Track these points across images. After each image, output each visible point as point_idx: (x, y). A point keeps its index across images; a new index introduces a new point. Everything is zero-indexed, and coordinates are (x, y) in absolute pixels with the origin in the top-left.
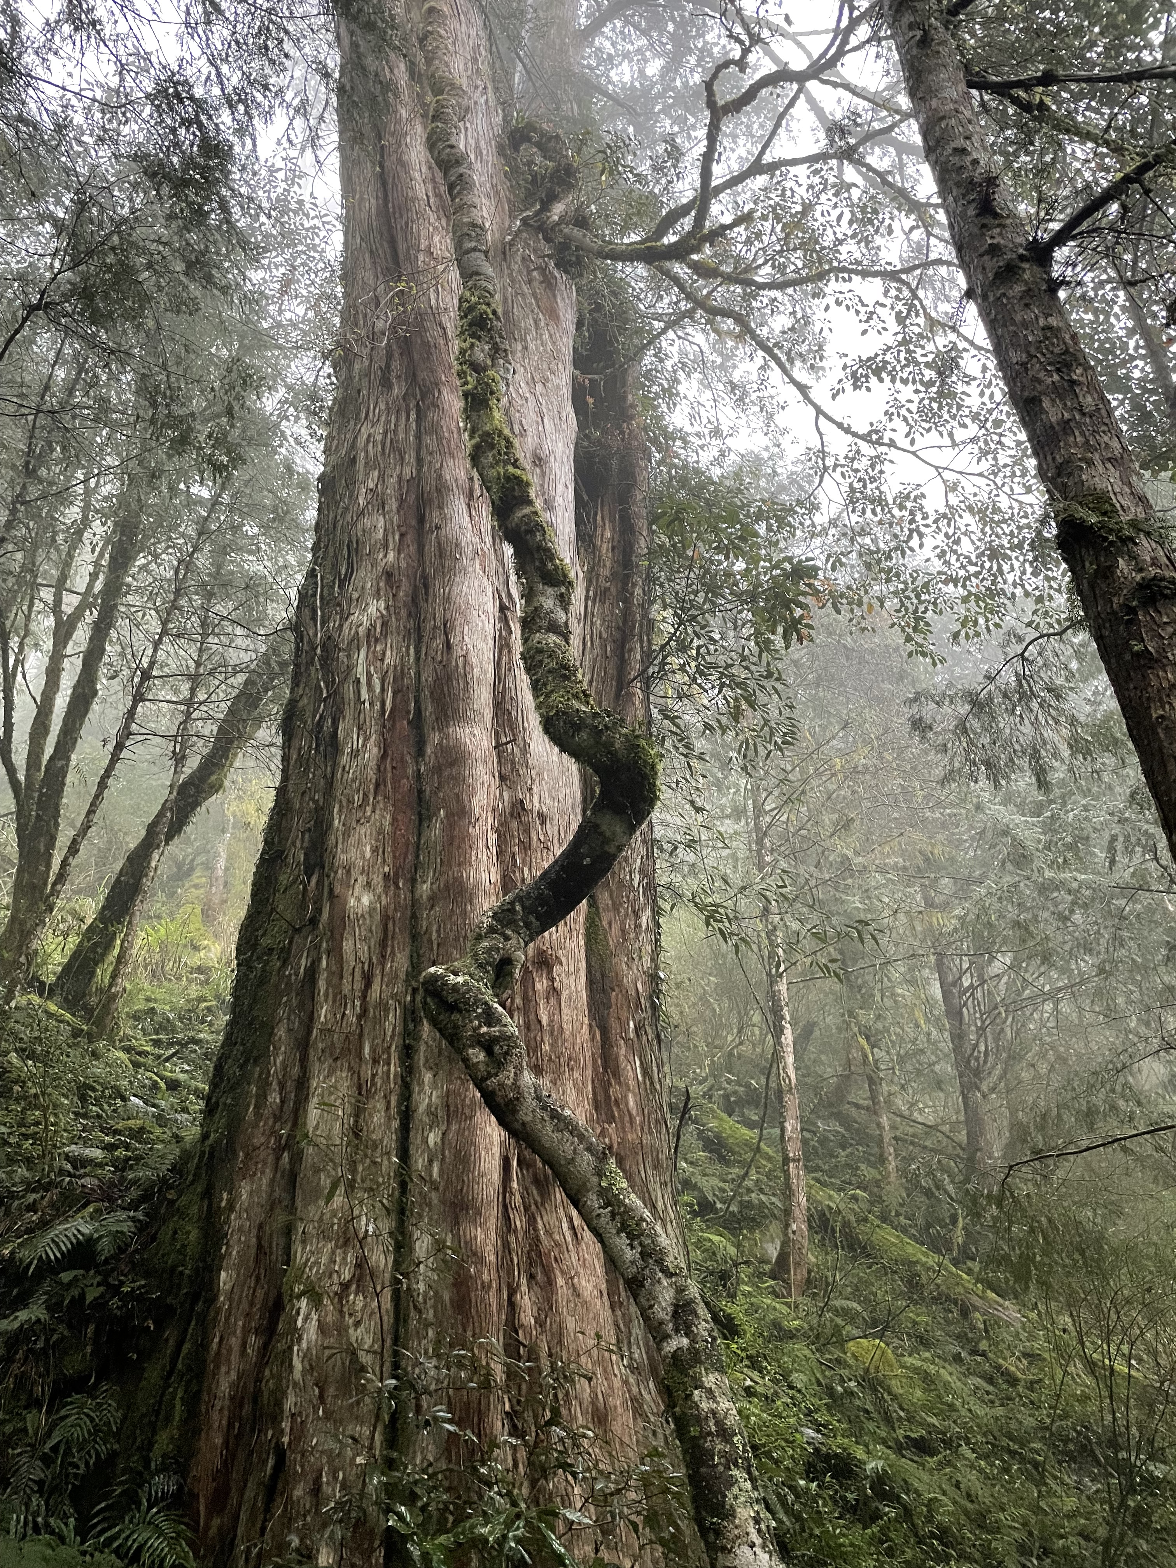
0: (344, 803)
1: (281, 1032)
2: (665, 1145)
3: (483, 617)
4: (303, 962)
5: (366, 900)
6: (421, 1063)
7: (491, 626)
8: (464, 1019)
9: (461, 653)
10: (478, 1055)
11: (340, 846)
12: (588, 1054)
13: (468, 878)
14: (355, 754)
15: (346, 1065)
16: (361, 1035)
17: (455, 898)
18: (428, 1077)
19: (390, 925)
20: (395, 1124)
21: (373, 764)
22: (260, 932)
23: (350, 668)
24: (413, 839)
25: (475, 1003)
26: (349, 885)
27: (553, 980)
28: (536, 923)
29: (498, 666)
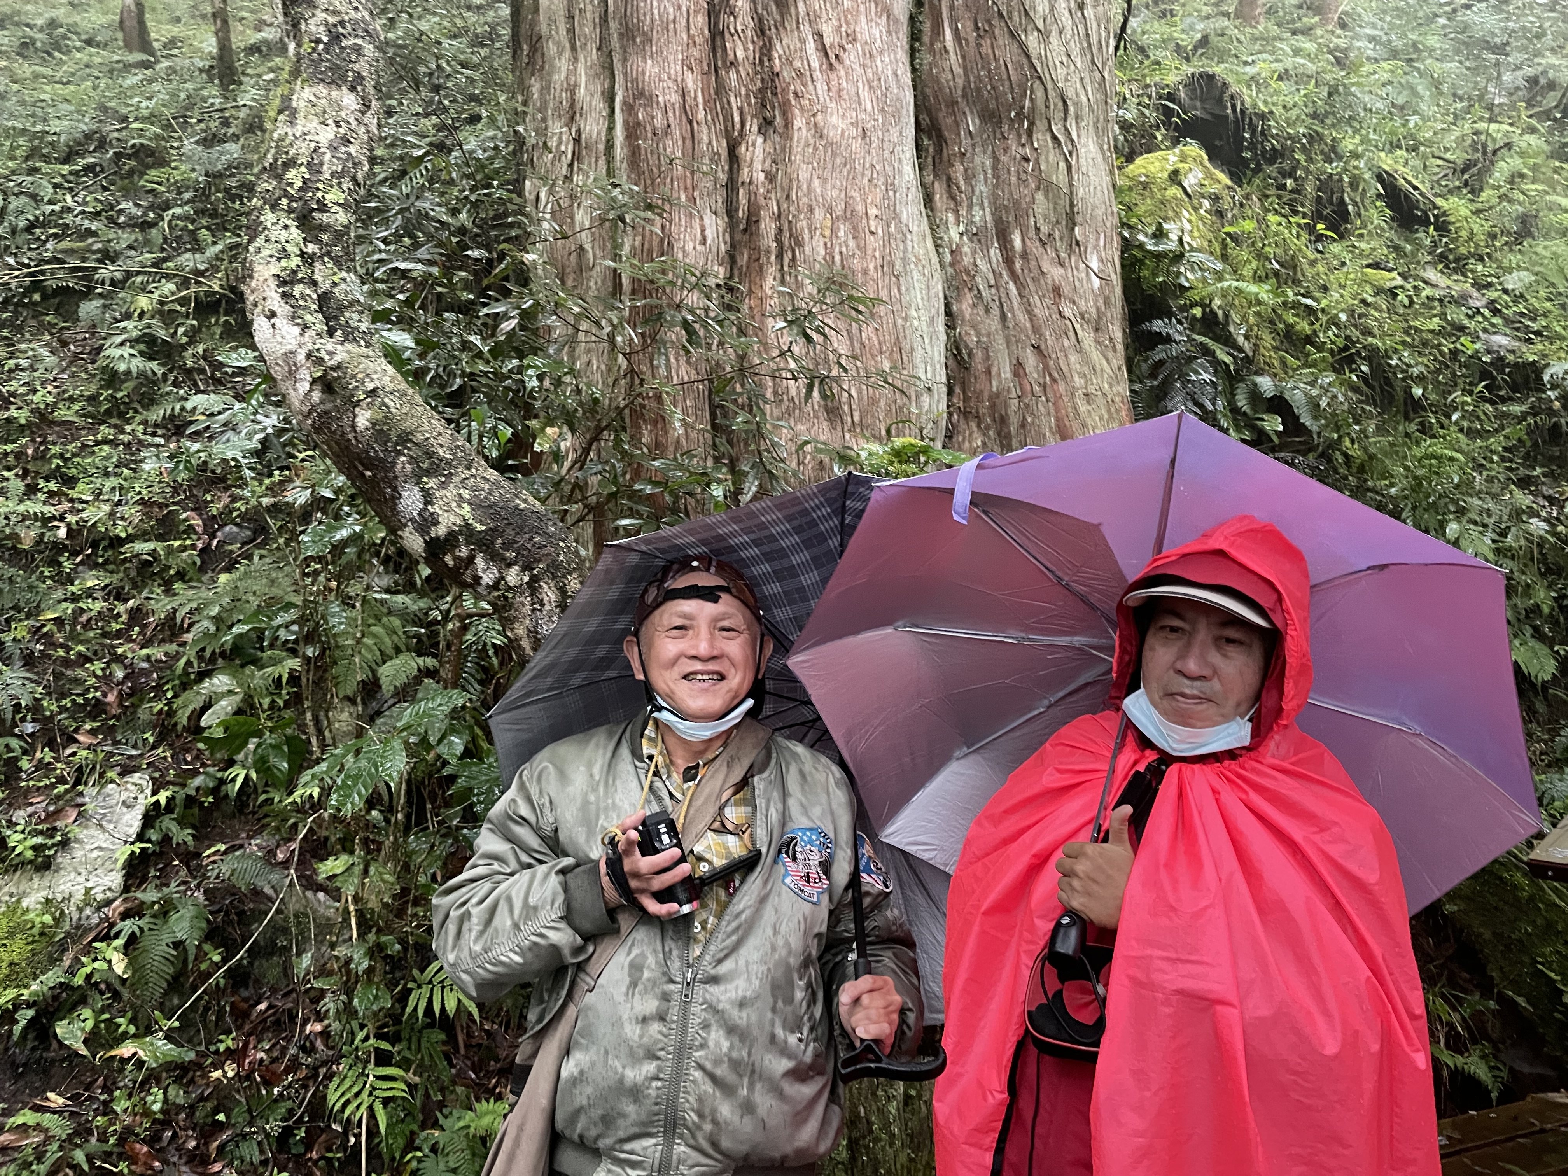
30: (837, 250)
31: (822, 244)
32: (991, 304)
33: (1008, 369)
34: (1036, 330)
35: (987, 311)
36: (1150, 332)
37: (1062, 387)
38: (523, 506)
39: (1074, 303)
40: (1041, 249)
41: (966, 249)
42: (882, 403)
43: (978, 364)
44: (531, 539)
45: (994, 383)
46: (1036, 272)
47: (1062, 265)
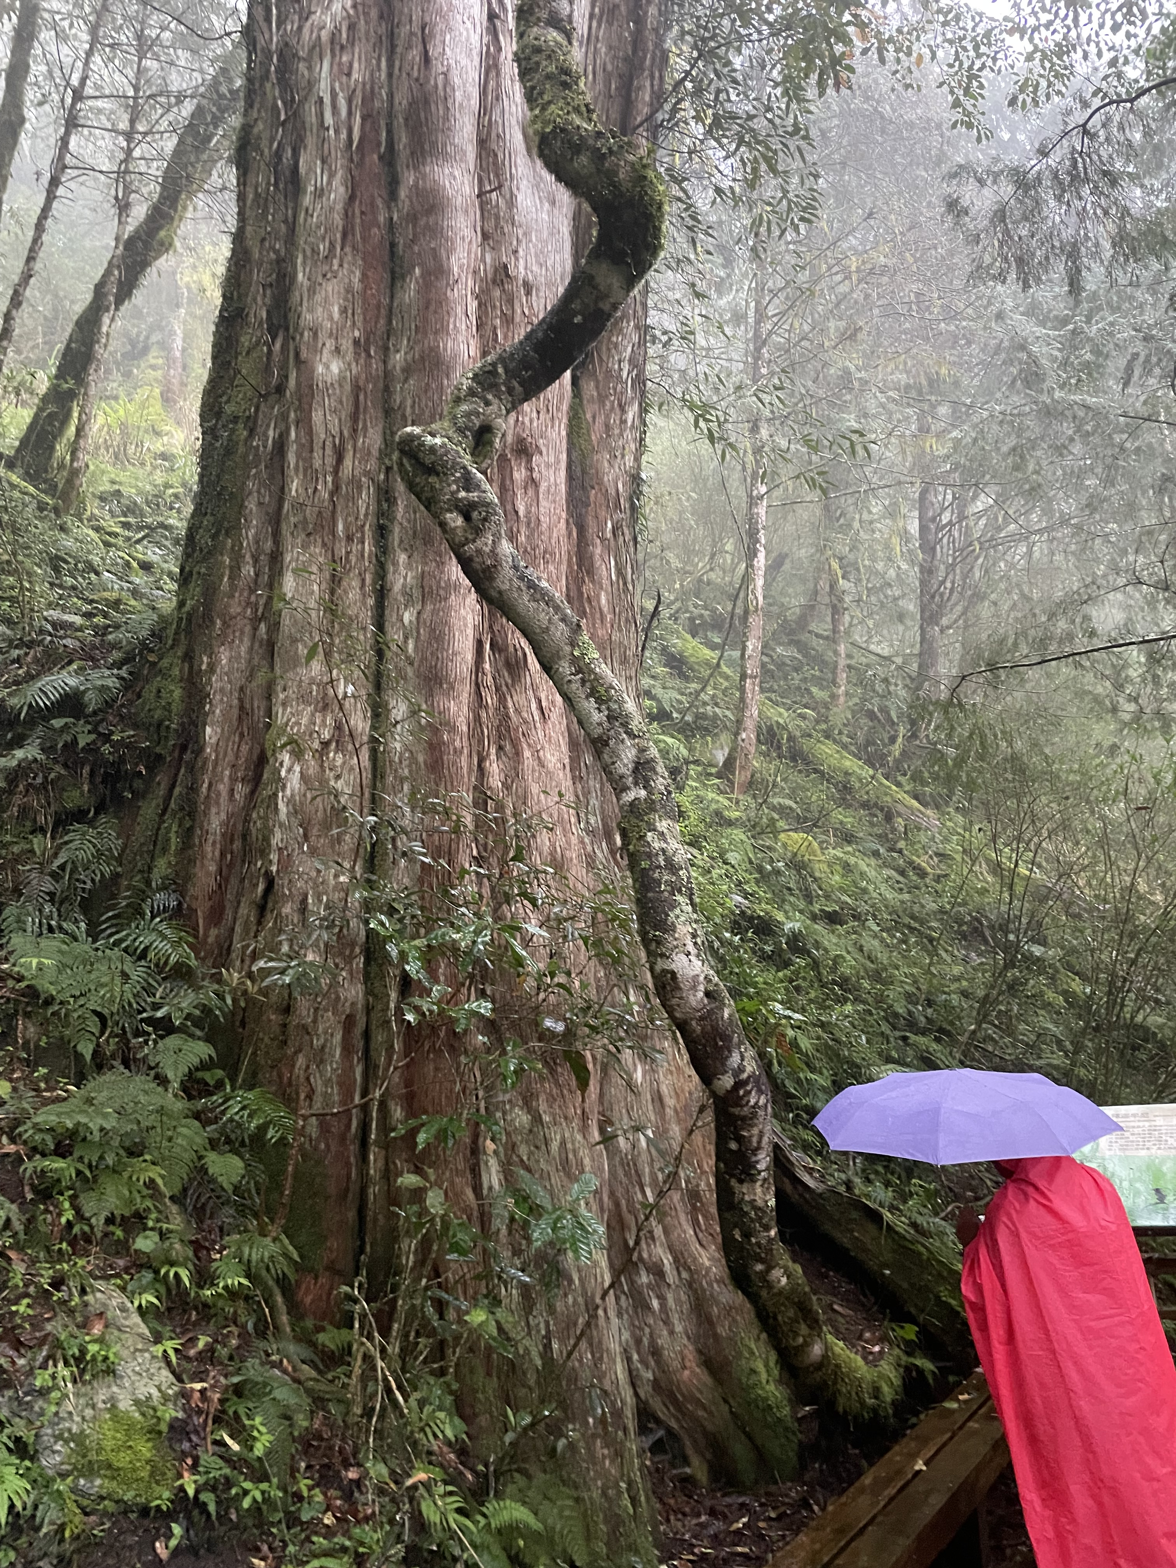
0: (309, 253)
1: (251, 505)
2: (633, 643)
3: (469, 24)
4: (271, 433)
5: (335, 368)
6: (396, 543)
7: (477, 38)
8: (441, 481)
9: (441, 69)
10: (455, 520)
11: (305, 304)
12: (564, 549)
13: (445, 349)
14: (319, 193)
15: (319, 541)
16: (334, 512)
17: (431, 370)
18: (402, 558)
19: (362, 397)
20: (371, 602)
21: (339, 207)
22: (224, 399)
23: (311, 84)
24: (386, 301)
25: (453, 467)
26: (317, 350)
27: (531, 470)
28: (518, 389)
29: (483, 93)
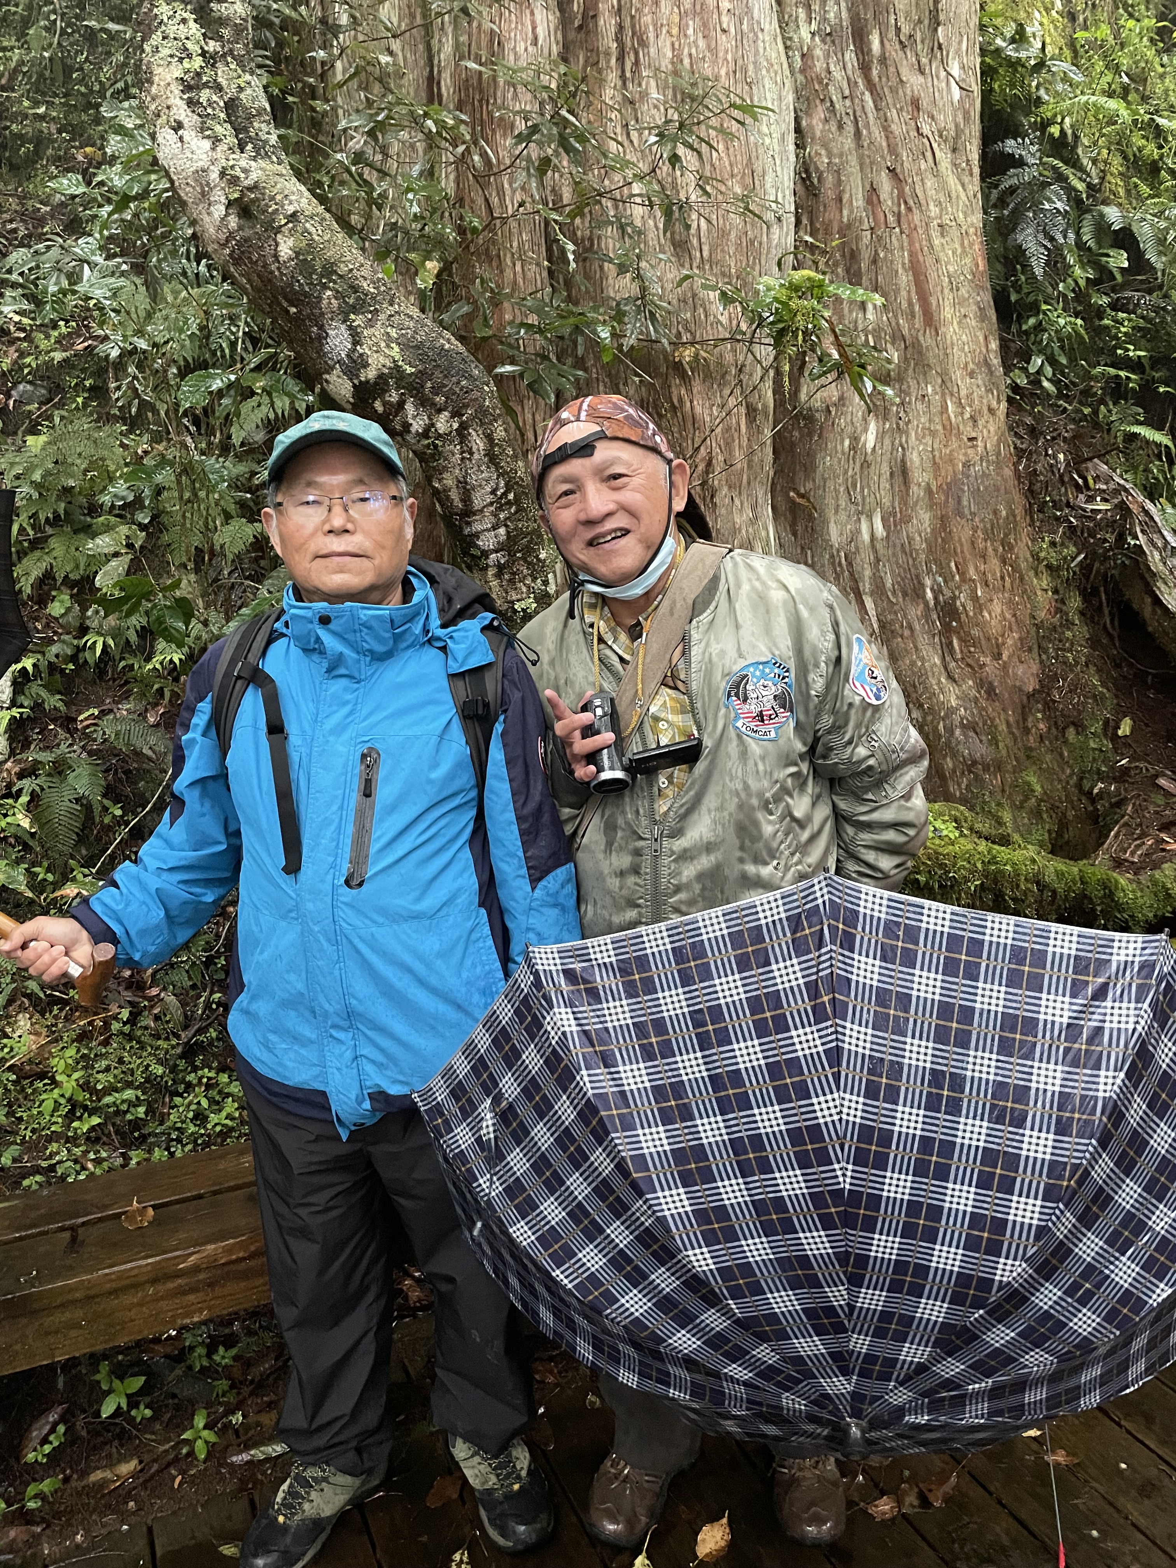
30: (686, 52)
31: (668, 44)
32: (845, 119)
33: (860, 196)
34: (892, 149)
35: (840, 127)
36: (1002, 153)
37: (916, 217)
38: (447, 346)
39: (933, 118)
40: (900, 53)
41: (818, 52)
42: (733, 236)
43: (828, 191)
44: (458, 383)
45: (845, 212)
46: (894, 81)
47: (922, 72)
